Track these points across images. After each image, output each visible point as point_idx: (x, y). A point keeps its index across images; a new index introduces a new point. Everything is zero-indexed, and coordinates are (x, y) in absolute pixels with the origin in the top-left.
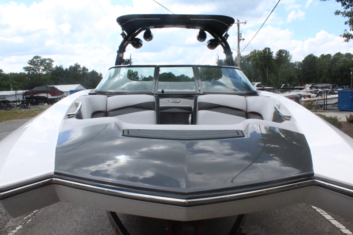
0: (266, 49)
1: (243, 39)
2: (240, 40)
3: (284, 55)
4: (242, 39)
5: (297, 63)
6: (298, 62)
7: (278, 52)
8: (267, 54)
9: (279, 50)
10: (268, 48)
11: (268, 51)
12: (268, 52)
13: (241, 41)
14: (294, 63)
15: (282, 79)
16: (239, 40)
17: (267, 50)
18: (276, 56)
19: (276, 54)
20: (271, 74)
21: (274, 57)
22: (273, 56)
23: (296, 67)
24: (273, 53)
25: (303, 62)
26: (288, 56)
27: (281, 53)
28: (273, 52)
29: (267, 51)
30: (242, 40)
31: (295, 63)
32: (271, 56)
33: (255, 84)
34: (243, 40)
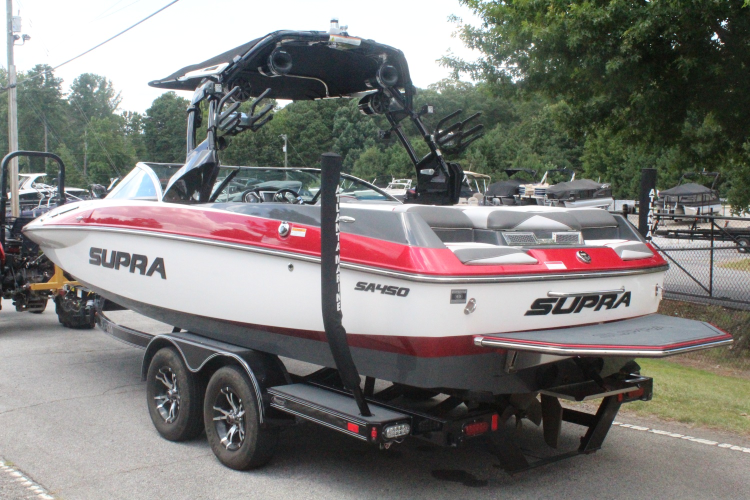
0: (38, 68)
1: (26, 37)
2: (16, 38)
3: (96, 90)
4: (20, 35)
5: (130, 117)
6: (130, 113)
7: (78, 80)
8: (44, 84)
9: (82, 75)
10: (45, 65)
11: (47, 76)
12: (47, 80)
13: (16, 42)
14: (120, 115)
15: (92, 164)
16: (12, 38)
17: (44, 71)
18: (73, 94)
19: (72, 88)
20: (59, 147)
21: (65, 94)
22: (63, 91)
23: (125, 127)
24: (61, 82)
25: (148, 115)
26: (109, 95)
27: (88, 84)
28: (62, 79)
29: (44, 75)
30: (21, 39)
31: (122, 115)
32: (57, 93)
33: (27, 178)
34: (24, 40)
